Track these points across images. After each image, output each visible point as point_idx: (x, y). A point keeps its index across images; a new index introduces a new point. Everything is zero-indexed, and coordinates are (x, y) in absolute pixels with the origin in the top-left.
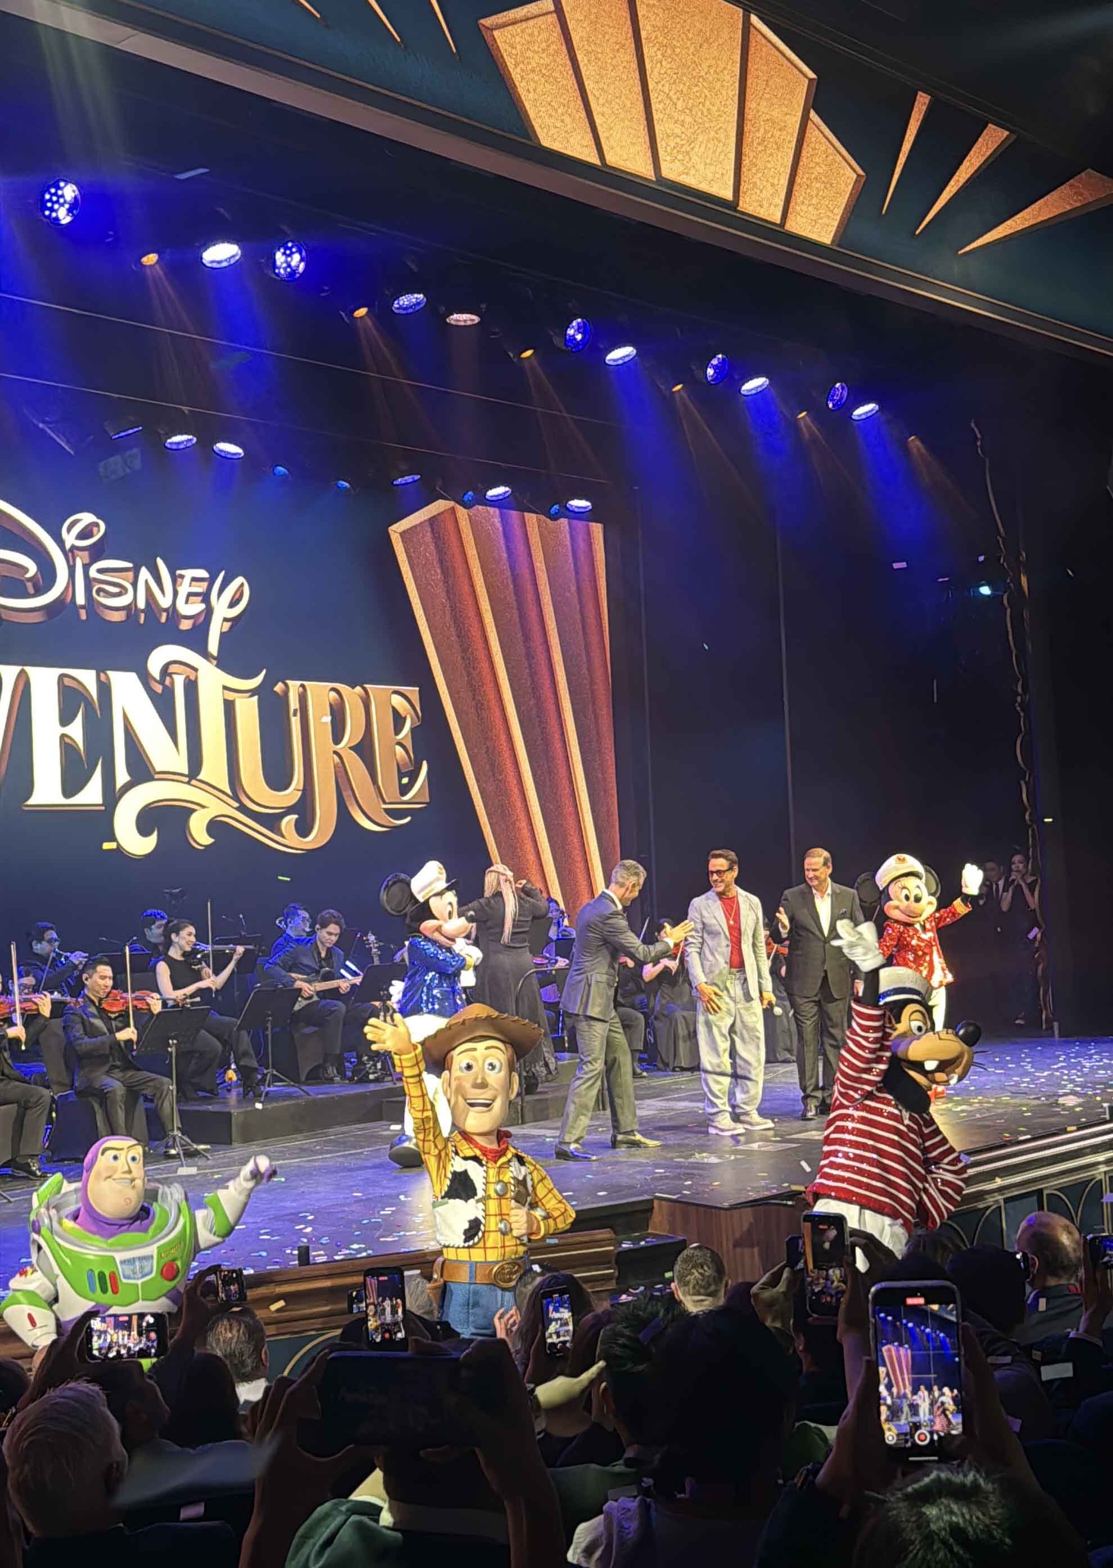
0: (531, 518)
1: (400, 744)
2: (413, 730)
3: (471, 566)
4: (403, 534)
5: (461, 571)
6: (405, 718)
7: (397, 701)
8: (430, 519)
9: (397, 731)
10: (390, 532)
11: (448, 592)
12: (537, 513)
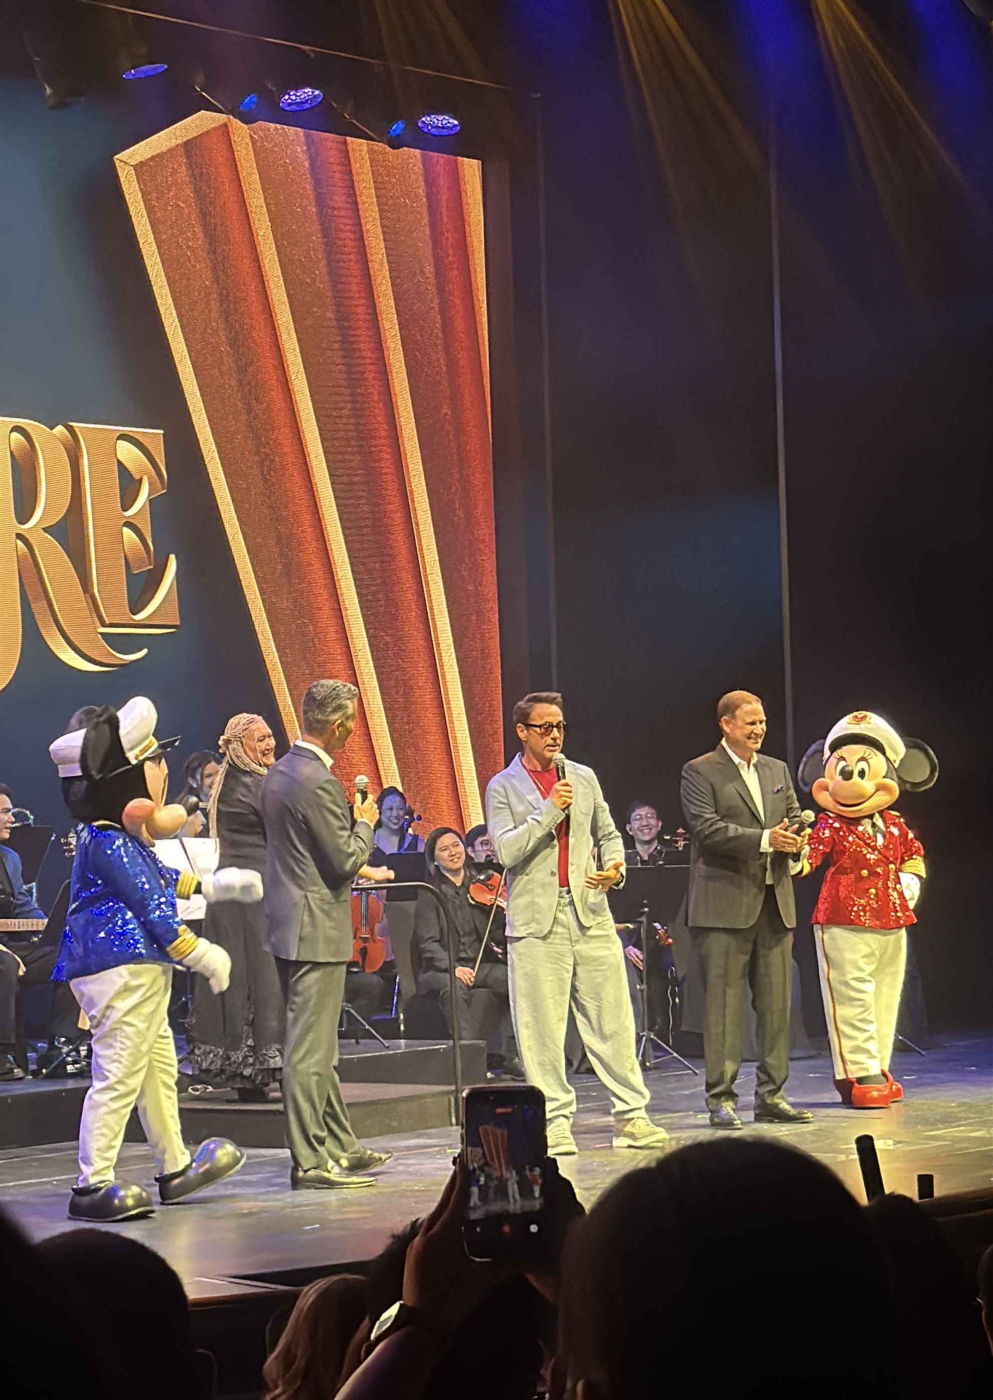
0: (359, 147)
1: (128, 524)
2: (152, 502)
3: (255, 225)
4: (139, 168)
5: (237, 235)
6: (141, 480)
7: (127, 452)
8: (187, 144)
9: (127, 504)
10: (117, 163)
11: (215, 269)
12: (368, 138)
